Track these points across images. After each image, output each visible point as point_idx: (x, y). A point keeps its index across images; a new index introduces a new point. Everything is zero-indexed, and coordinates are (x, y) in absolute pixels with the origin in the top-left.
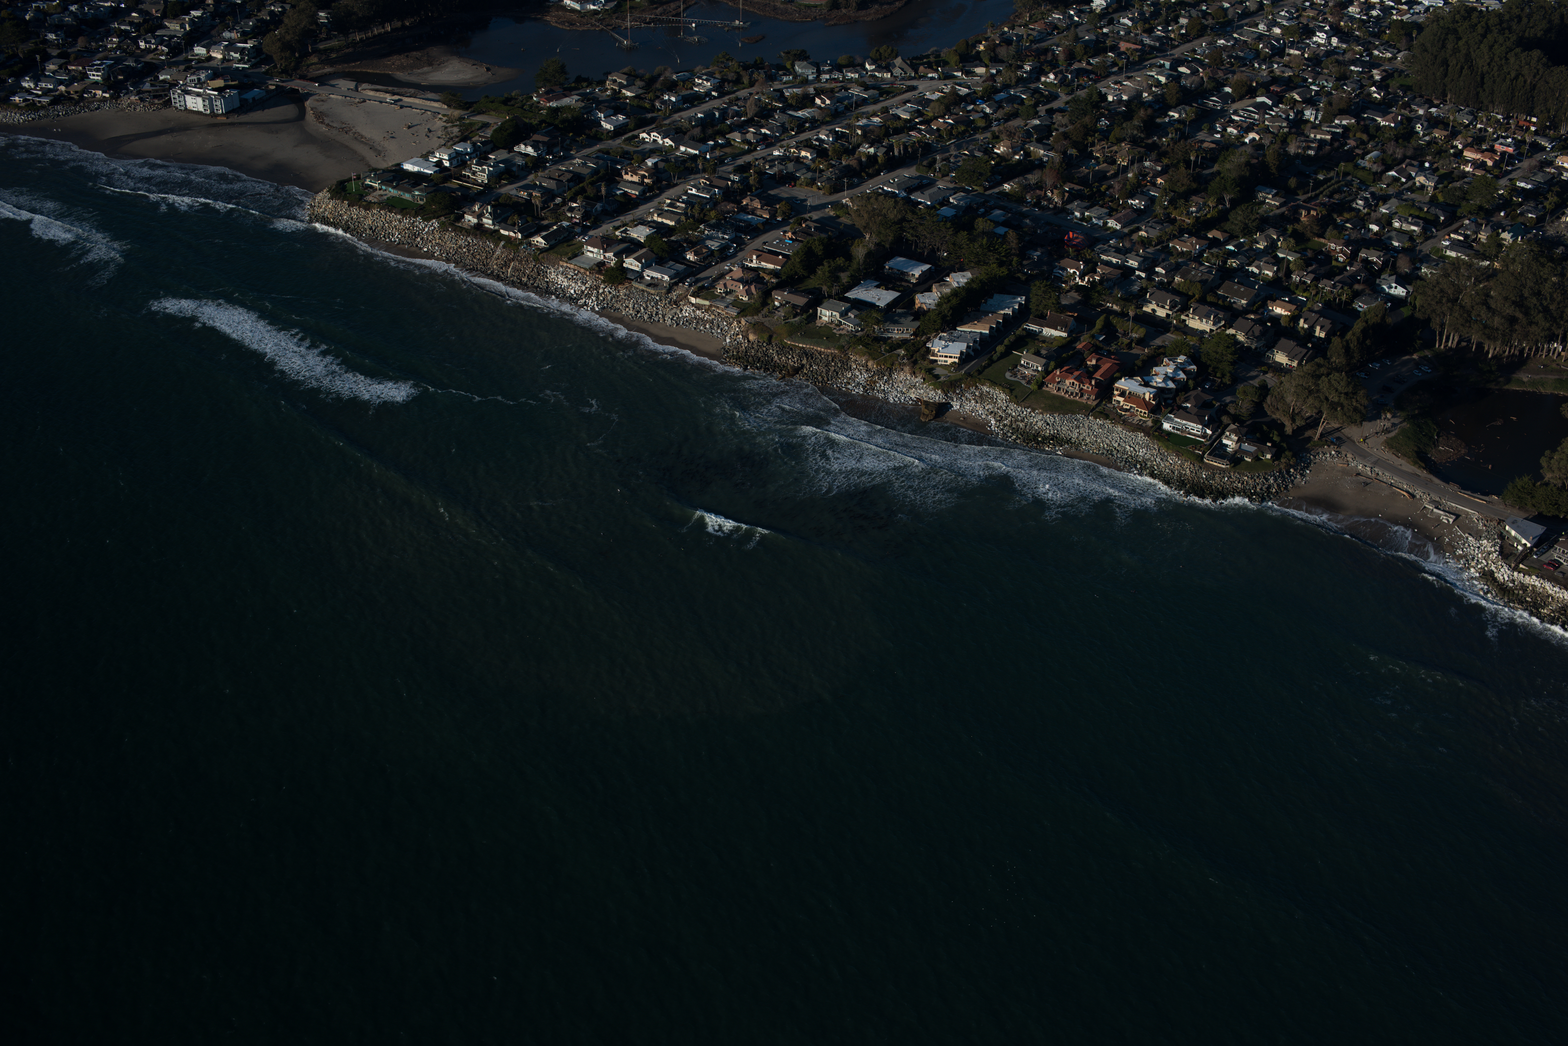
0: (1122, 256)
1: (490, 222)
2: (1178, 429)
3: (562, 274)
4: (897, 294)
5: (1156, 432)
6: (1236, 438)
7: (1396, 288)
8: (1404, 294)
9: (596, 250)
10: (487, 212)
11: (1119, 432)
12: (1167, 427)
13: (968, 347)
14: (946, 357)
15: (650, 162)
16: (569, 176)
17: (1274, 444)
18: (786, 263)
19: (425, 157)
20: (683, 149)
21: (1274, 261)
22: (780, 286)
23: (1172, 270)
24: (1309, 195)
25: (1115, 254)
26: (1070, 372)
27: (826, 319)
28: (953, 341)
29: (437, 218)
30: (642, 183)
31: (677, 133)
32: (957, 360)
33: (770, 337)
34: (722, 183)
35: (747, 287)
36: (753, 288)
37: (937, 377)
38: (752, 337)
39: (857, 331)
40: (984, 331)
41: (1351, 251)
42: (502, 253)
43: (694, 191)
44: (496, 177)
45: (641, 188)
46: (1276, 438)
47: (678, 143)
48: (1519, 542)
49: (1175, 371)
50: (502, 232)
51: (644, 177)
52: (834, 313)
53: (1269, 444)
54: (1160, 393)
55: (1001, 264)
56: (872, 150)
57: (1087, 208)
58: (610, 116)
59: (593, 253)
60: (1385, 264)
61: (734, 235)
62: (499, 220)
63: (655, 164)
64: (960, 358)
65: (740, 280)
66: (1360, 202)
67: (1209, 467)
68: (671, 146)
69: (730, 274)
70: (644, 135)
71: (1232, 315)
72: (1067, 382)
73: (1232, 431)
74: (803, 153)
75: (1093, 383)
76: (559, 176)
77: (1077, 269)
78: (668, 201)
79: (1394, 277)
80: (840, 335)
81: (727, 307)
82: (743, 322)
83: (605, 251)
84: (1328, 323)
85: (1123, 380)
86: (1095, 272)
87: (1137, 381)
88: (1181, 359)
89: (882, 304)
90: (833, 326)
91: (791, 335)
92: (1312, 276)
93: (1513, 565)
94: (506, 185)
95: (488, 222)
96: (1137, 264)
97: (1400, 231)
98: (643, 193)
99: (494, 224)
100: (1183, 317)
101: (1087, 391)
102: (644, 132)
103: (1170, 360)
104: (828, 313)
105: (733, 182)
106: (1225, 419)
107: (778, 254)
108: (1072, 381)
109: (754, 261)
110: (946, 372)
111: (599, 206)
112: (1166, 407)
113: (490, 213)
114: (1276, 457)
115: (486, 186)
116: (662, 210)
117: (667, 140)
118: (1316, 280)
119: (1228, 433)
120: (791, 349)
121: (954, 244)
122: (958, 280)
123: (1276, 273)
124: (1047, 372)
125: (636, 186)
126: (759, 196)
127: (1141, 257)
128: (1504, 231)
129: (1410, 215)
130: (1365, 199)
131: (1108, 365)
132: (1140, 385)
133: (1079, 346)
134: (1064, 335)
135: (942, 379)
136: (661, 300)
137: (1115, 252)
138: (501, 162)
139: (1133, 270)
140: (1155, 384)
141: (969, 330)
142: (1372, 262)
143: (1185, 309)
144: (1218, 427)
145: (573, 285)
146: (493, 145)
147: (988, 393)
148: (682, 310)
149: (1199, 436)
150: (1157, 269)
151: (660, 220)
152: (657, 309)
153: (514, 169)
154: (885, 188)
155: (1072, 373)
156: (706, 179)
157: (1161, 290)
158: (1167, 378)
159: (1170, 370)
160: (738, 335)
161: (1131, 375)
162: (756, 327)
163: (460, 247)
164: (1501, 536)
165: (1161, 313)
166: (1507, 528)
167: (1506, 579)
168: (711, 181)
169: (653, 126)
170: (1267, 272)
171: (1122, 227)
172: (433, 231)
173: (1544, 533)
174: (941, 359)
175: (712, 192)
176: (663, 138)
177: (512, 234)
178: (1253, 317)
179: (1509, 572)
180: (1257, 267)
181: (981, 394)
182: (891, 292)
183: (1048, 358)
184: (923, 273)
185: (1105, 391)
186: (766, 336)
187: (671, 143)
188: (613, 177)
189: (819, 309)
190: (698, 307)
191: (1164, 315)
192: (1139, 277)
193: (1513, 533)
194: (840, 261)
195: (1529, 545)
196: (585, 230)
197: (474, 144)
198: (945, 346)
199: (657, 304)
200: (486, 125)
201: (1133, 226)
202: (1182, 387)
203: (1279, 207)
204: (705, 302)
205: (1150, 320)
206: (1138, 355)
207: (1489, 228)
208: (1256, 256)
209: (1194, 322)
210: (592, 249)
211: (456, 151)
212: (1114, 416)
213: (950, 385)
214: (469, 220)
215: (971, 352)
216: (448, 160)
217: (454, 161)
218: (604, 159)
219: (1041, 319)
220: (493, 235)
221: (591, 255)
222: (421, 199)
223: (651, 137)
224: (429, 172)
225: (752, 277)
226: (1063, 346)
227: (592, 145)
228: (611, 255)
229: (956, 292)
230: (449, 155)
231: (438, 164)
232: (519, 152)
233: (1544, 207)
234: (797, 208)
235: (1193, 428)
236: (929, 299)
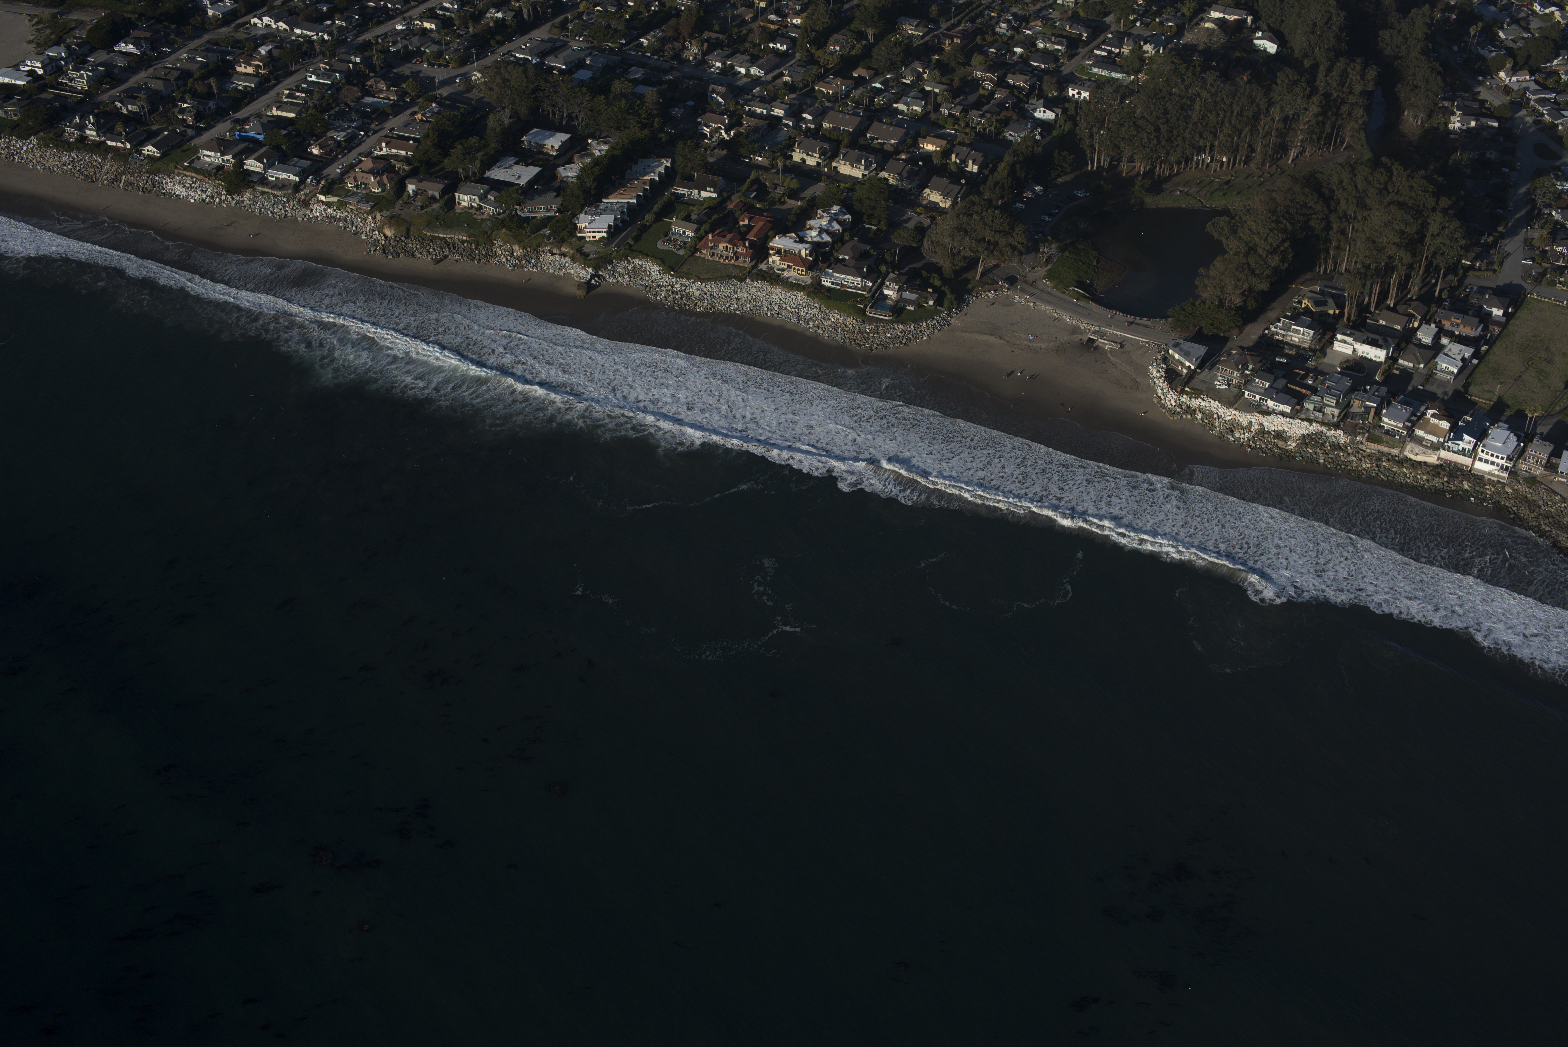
0: (767, 106)
1: (94, 133)
2: (837, 284)
3: (180, 183)
4: (537, 170)
5: (816, 290)
6: (897, 287)
7: (1044, 112)
8: (1053, 117)
9: (212, 154)
10: (90, 123)
11: (778, 294)
12: (827, 283)
13: (616, 219)
14: (594, 232)
15: (263, 51)
16: (177, 73)
17: (936, 290)
18: (417, 147)
19: (16, 67)
20: (298, 31)
21: (921, 95)
22: (413, 174)
23: (820, 115)
24: (952, 22)
25: (760, 104)
26: (722, 235)
27: (465, 204)
28: (600, 215)
29: (35, 134)
30: (257, 75)
31: (290, 15)
32: (605, 235)
33: (408, 230)
34: (342, 66)
35: (378, 178)
36: (385, 178)
37: (586, 255)
38: (389, 232)
39: (499, 214)
40: (631, 201)
41: (997, 77)
42: (112, 166)
43: (313, 78)
44: (97, 82)
45: (257, 79)
46: (937, 282)
47: (292, 26)
48: (1183, 365)
49: (830, 222)
50: (109, 143)
51: (257, 66)
52: (473, 197)
53: (930, 290)
54: (816, 247)
55: (643, 126)
56: (500, 15)
57: (728, 57)
58: (216, 2)
59: (210, 157)
60: (1032, 87)
61: (361, 122)
62: (104, 130)
63: (270, 52)
64: (608, 232)
65: (371, 172)
66: (1003, 25)
67: (872, 320)
68: (285, 29)
69: (359, 166)
70: (256, 20)
71: (883, 157)
72: (721, 246)
73: (891, 281)
74: (427, 25)
75: (747, 244)
76: (166, 75)
77: (723, 123)
78: (287, 92)
79: (1042, 101)
80: (482, 220)
81: (358, 202)
82: (378, 217)
83: (223, 154)
84: (979, 156)
85: (777, 238)
86: (741, 125)
87: (791, 238)
88: (835, 209)
89: (523, 182)
90: (473, 211)
91: (429, 225)
92: (960, 108)
93: (1179, 389)
94: (108, 90)
95: (91, 133)
96: (783, 112)
97: (1045, 51)
98: (259, 85)
99: (98, 135)
100: (834, 164)
101: (742, 254)
102: (254, 17)
103: (823, 211)
104: (467, 198)
105: (355, 64)
106: (883, 268)
107: (409, 139)
108: (725, 245)
109: (384, 149)
110: (595, 248)
111: (212, 104)
112: (823, 262)
113: (93, 124)
114: (939, 302)
115: (86, 93)
116: (281, 102)
117: (280, 24)
118: (965, 111)
119: (888, 283)
120: (432, 241)
121: (591, 110)
122: (599, 149)
123: (924, 107)
124: (700, 238)
125: (251, 78)
126: (384, 77)
127: (786, 104)
128: (1145, 43)
129: (1053, 35)
130: (1008, 22)
131: (761, 224)
132: (795, 241)
133: (730, 206)
134: (714, 195)
135: (591, 256)
136: (288, 202)
137: (760, 101)
138: (100, 65)
139: (779, 119)
140: (810, 239)
141: (616, 201)
142: (1018, 87)
143: (834, 156)
144: (878, 278)
145: (193, 194)
146: (91, 45)
147: (641, 266)
148: (312, 210)
149: (859, 289)
150: (804, 115)
151: (280, 113)
152: (286, 211)
153: (116, 71)
154: (517, 55)
155: (724, 237)
156: (325, 63)
157: (809, 137)
158: (822, 230)
159: (824, 223)
160: (373, 231)
161: (784, 232)
162: (393, 220)
163: (64, 164)
164: (1165, 360)
165: (812, 161)
166: (1170, 351)
167: (1174, 404)
168: (331, 66)
169: (265, 9)
170: (915, 108)
171: (766, 74)
172: (32, 149)
173: (1206, 353)
174: (589, 234)
175: (333, 77)
176: (276, 22)
177: (120, 145)
178: (904, 157)
179: (1175, 397)
180: (905, 104)
181: (634, 267)
182: (531, 167)
183: (700, 223)
184: (564, 144)
185: (760, 252)
186: (403, 229)
187: (285, 26)
188: (225, 71)
189: (457, 195)
190: (328, 205)
191: (815, 164)
192: (787, 125)
193: (1177, 356)
194: (473, 140)
195: (1193, 367)
196: (199, 132)
197: (68, 47)
198: (592, 221)
199: (285, 206)
200: (81, 24)
201: (777, 72)
202: (838, 239)
203: (922, 37)
204: (335, 199)
205: (800, 170)
206: (790, 210)
207: (1131, 41)
208: (903, 92)
209: (845, 169)
210: (208, 153)
211: (50, 57)
212: (772, 278)
213: (601, 262)
214: (71, 133)
215: (620, 225)
216: (42, 68)
217: (49, 69)
218: (214, 51)
219: (689, 181)
220: (99, 147)
221: (208, 160)
222: (15, 115)
223: (263, 22)
224: (22, 83)
225: (384, 166)
226: (714, 207)
227: (199, 37)
228: (229, 157)
229: (597, 162)
230: (42, 62)
231: (31, 73)
232: (120, 52)
233: (1183, 15)
234: (426, 86)
235: (853, 281)
236: (570, 172)
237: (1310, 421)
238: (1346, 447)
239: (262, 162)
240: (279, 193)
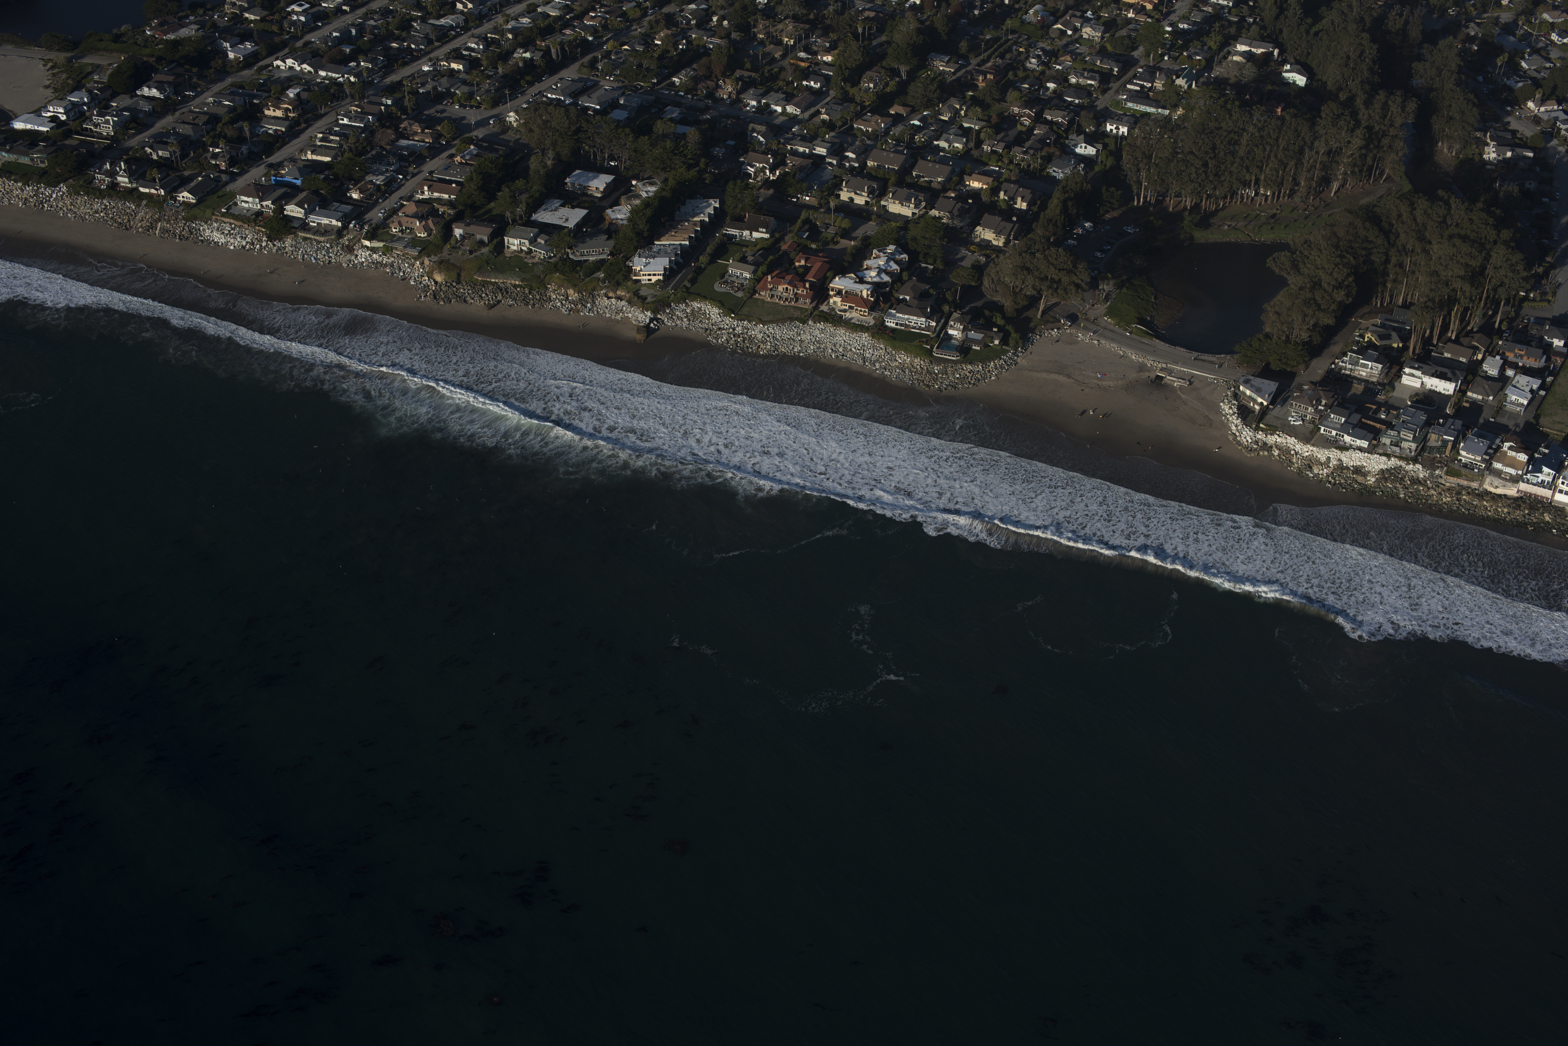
0: (809, 144)
1: (126, 180)
2: (901, 325)
3: (217, 229)
4: (583, 212)
5: (879, 331)
6: (962, 327)
7: (1086, 148)
8: (1094, 153)
9: (250, 199)
10: (121, 169)
11: (842, 335)
12: (890, 323)
13: (670, 261)
14: (649, 275)
15: (291, 93)
16: (205, 118)
17: (1001, 329)
18: (461, 191)
19: (37, 112)
20: (323, 73)
21: (961, 132)
22: (459, 218)
23: (863, 153)
24: (981, 57)
25: (802, 143)
26: (780, 277)
27: (515, 248)
28: (654, 257)
29: (64, 181)
30: (287, 118)
31: (314, 57)
32: (661, 278)
33: (459, 275)
34: (374, 109)
35: (424, 223)
36: (430, 222)
37: (645, 298)
38: (439, 278)
39: (550, 257)
40: (683, 243)
41: (1035, 113)
42: (146, 213)
43: (346, 121)
44: (123, 127)
45: (287, 123)
46: (1000, 322)
47: (317, 68)
48: (1255, 401)
49: (887, 262)
50: (142, 189)
51: (287, 110)
52: (523, 241)
53: (995, 330)
54: (877, 287)
55: (690, 167)
56: (528, 55)
57: (763, 95)
58: (236, 45)
59: (248, 203)
60: (1071, 122)
61: (398, 165)
62: (136, 176)
63: (298, 95)
64: (664, 275)
65: (415, 216)
66: (1033, 60)
67: (939, 361)
68: (309, 72)
69: (403, 210)
70: (279, 63)
71: (932, 196)
72: (780, 288)
73: (955, 321)
74: (454, 66)
75: (807, 285)
76: (194, 119)
77: (767, 162)
78: (320, 135)
79: (1082, 137)
80: (533, 264)
81: (405, 247)
82: (427, 262)
83: (261, 200)
84: (1027, 193)
85: (837, 279)
86: (786, 165)
87: (851, 278)
88: (891, 248)
89: (571, 224)
90: (523, 255)
91: (480, 270)
92: (1003, 144)
93: (1254, 426)
94: (134, 135)
95: (123, 180)
96: (825, 150)
97: (1078, 86)
98: (290, 128)
99: (130, 182)
100: (883, 203)
101: (802, 296)
102: (277, 59)
103: (879, 251)
104: (516, 242)
105: (386, 106)
106: (946, 308)
107: (451, 182)
108: (785, 286)
109: (426, 193)
110: (652, 291)
111: (244, 149)
112: (885, 302)
113: (124, 170)
114: (1004, 341)
115: (112, 138)
116: (315, 146)
117: (305, 66)
118: (1008, 147)
119: (952, 323)
120: (483, 286)
121: (635, 151)
122: (647, 191)
123: (966, 144)
124: (758, 279)
125: (281, 121)
126: (417, 119)
127: (828, 142)
128: (1178, 77)
129: (1084, 70)
130: (1038, 57)
131: (818, 265)
132: (856, 282)
133: (784, 247)
134: (767, 236)
135: (649, 299)
136: (332, 247)
137: (801, 140)
138: (125, 109)
139: (822, 158)
140: (870, 280)
141: (668, 243)
142: (1057, 123)
143: (882, 194)
144: (941, 318)
145: (232, 241)
146: (112, 90)
147: (700, 309)
148: (357, 256)
149: (923, 330)
150: (847, 154)
151: (315, 157)
152: (330, 257)
153: (141, 115)
154: (549, 95)
155: (783, 278)
156: (356, 106)
157: (856, 176)
158: (880, 271)
159: (881, 262)
160: (422, 276)
161: (843, 273)
162: (443, 265)
163: (96, 212)
164: (1236, 396)
165: (860, 200)
166: (1241, 388)
167: (1250, 441)
168: (362, 108)
169: (286, 51)
170: (956, 145)
171: (802, 112)
172: (62, 196)
173: (1277, 389)
174: (644, 277)
175: (366, 120)
176: (299, 65)
177: (153, 191)
178: (953, 195)
179: (1251, 434)
180: (947, 141)
181: (693, 310)
182: (577, 210)
183: (756, 264)
184: (608, 185)
185: (821, 293)
186: (454, 274)
187: (309, 68)
188: (254, 115)
189: (506, 238)
190: (374, 250)
191: (863, 203)
192: (831, 164)
193: (1248, 392)
194: (520, 183)
195: (1265, 403)
196: (234, 177)
197: (90, 92)
198: (647, 264)
199: (328, 253)
200: (97, 68)
201: (813, 110)
202: (897, 279)
203: (954, 73)
204: (381, 244)
205: (848, 209)
206: (845, 249)
207: (1163, 75)
208: (942, 129)
209: (895, 208)
210: (246, 199)
211: (73, 103)
212: (835, 319)
213: (659, 305)
214: (101, 179)
215: (675, 267)
216: (64, 113)
217: (72, 114)
218: (239, 95)
219: (739, 221)
220: (131, 194)
221: (246, 205)
222: (42, 162)
223: (287, 64)
224: (45, 129)
225: (427, 211)
226: (768, 249)
227: (221, 80)
228: (269, 203)
229: (647, 203)
230: (65, 108)
231: (54, 119)
232: (143, 96)
233: (1210, 48)
234: (460, 127)
235: (917, 322)
236: (620, 214)
237: (1389, 456)
238: (1426, 481)
239: (303, 208)
240: (322, 239)
